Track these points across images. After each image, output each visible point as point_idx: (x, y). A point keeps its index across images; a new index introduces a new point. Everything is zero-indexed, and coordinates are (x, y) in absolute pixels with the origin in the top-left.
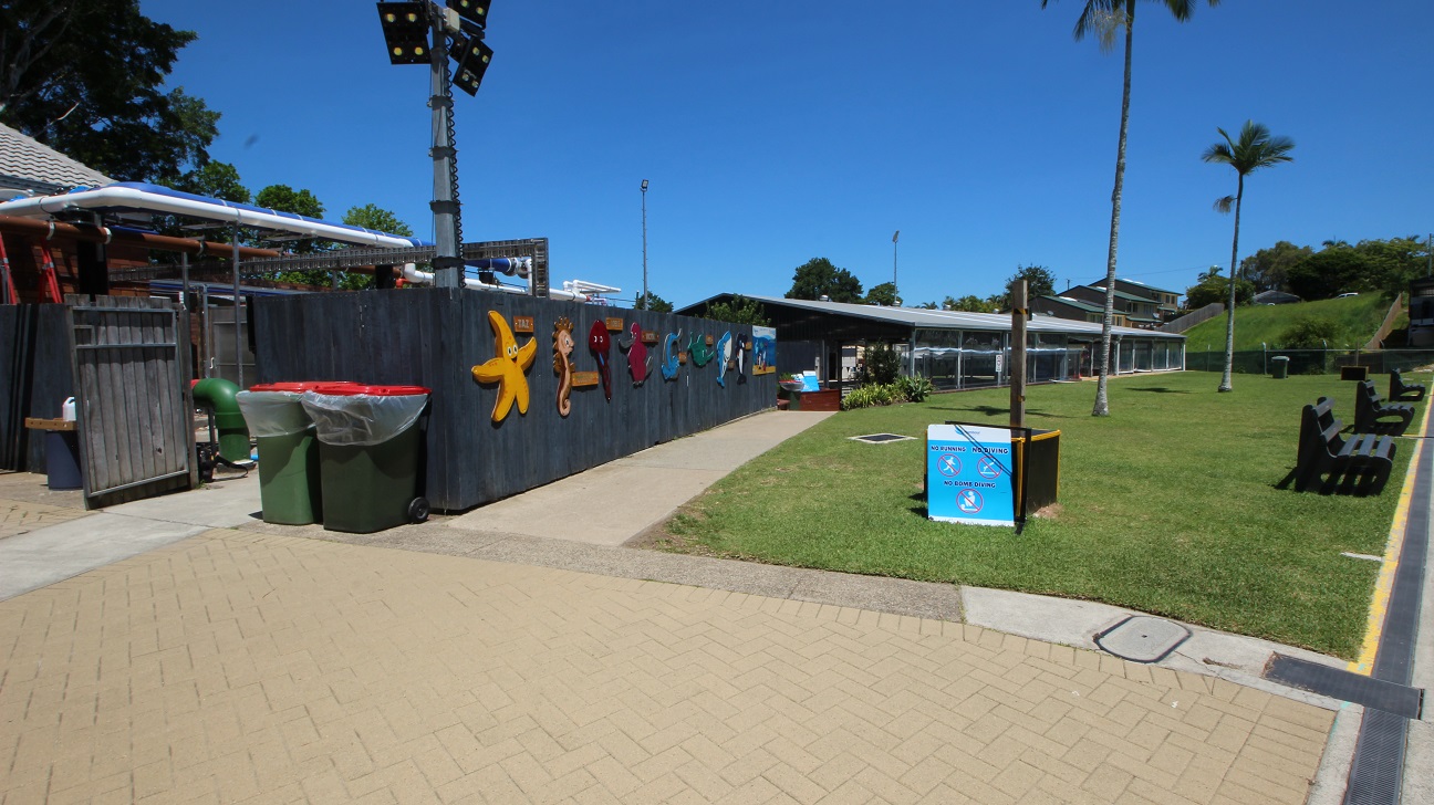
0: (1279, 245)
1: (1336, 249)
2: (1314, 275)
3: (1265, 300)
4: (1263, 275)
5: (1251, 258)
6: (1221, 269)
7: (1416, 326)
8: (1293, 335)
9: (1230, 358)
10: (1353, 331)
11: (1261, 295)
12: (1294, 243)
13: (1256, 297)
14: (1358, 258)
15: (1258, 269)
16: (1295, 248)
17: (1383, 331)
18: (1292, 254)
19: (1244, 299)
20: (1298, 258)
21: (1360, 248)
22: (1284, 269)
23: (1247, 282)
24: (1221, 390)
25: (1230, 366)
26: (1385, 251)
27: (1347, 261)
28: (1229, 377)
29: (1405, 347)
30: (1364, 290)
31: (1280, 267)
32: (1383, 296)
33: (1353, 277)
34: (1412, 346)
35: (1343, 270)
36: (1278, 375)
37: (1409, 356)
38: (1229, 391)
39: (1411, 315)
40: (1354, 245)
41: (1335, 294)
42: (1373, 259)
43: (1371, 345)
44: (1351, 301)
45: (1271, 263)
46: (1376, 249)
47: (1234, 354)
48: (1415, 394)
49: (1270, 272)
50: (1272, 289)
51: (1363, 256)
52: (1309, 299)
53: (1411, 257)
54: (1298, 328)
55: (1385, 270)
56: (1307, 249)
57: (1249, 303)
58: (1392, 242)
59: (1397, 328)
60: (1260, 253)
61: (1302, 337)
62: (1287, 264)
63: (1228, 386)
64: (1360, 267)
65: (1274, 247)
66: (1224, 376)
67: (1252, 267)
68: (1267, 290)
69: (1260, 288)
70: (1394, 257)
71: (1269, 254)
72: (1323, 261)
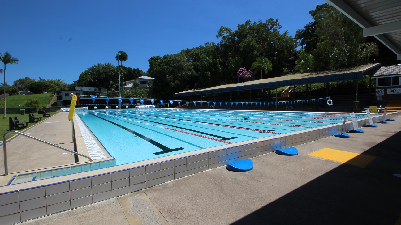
0: (26, 78)
1: (42, 81)
2: (36, 87)
3: (22, 93)
4: (22, 86)
5: (17, 80)
6: (8, 83)
7: (59, 101)
8: (28, 103)
9: (6, 110)
10: (45, 102)
11: (21, 92)
12: (30, 78)
13: (19, 92)
14: (47, 84)
15: (20, 84)
16: (31, 79)
17: (52, 102)
18: (30, 80)
19: (16, 93)
20: (31, 82)
21: (47, 82)
22: (28, 85)
23: (16, 88)
24: (4, 118)
25: (6, 112)
26: (53, 83)
27: (44, 84)
28: (6, 114)
29: (57, 106)
30: (49, 92)
31: (27, 84)
32: (52, 94)
33: (46, 89)
34: (58, 106)
35: (43, 87)
36: (23, 114)
37: (56, 108)
38: (6, 118)
39: (57, 99)
40: (46, 80)
41: (42, 93)
42: (50, 84)
43: (49, 106)
44: (45, 95)
45: (24, 82)
46: (51, 82)
47: (6, 109)
48: (48, 115)
49: (23, 85)
50: (25, 90)
51: (48, 83)
52: (35, 94)
53: (59, 84)
54: (29, 102)
55: (54, 87)
56: (34, 80)
57: (17, 94)
58: (55, 80)
59: (55, 101)
60: (20, 79)
61: (30, 104)
62: (29, 83)
63: (6, 117)
64: (47, 86)
65: (24, 78)
66: (4, 114)
67: (18, 83)
68: (23, 90)
69: (20, 89)
70: (55, 84)
71: (23, 80)
72: (38, 84)
